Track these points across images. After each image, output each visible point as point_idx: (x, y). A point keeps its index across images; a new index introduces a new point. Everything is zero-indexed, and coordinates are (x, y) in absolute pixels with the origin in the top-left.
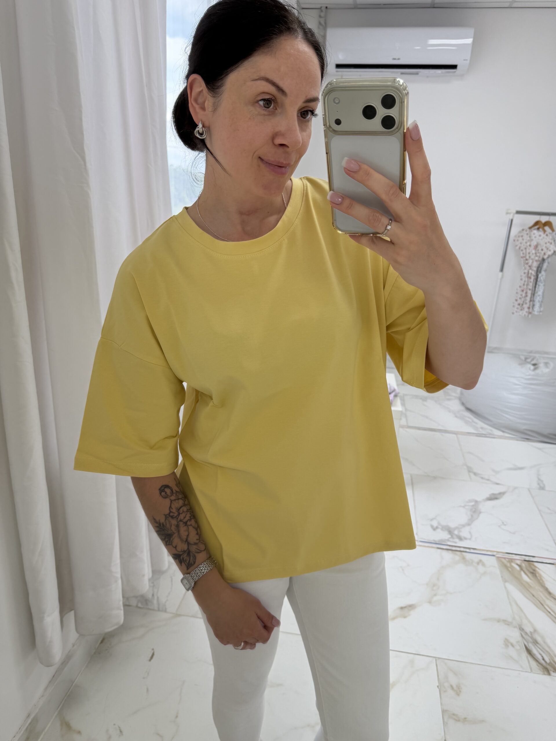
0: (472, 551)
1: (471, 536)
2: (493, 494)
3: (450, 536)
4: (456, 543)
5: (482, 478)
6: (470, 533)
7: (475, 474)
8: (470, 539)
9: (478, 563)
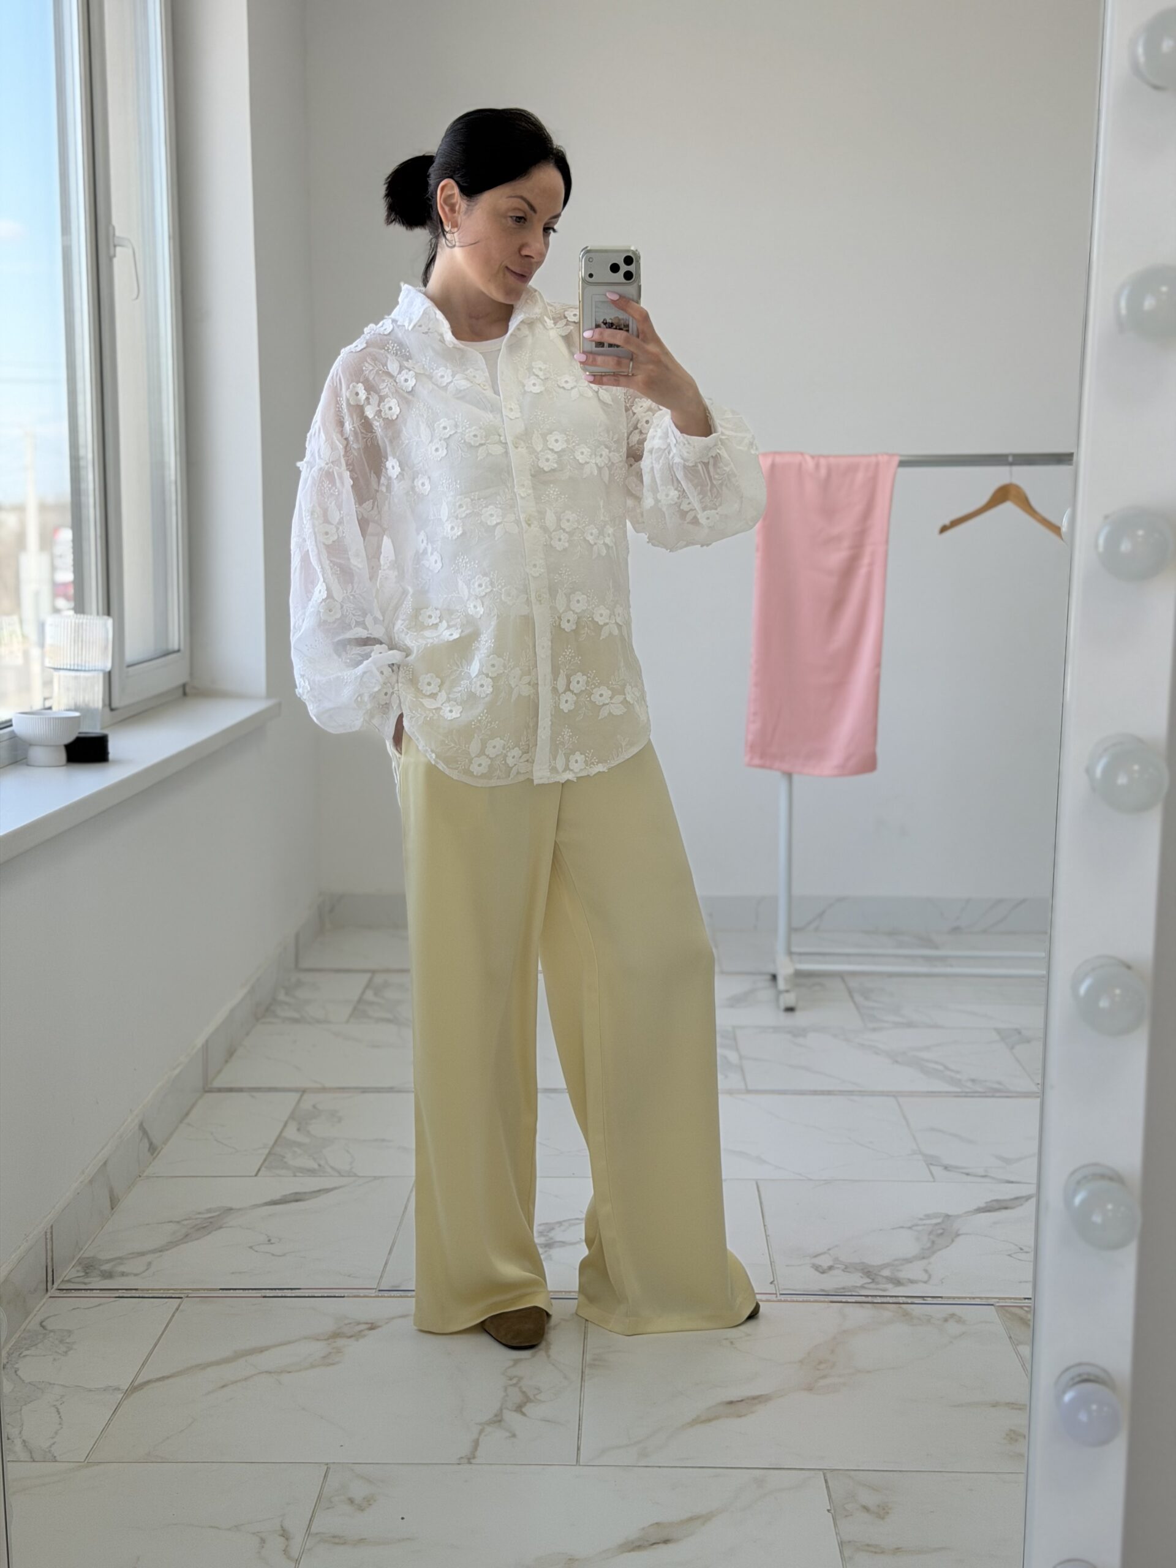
0: (929, 1301)
1: (930, 1277)
2: (997, 1201)
3: (870, 1281)
4: (884, 1290)
5: (968, 1174)
6: (926, 1271)
7: (946, 1168)
8: (925, 1282)
9: (946, 1320)
